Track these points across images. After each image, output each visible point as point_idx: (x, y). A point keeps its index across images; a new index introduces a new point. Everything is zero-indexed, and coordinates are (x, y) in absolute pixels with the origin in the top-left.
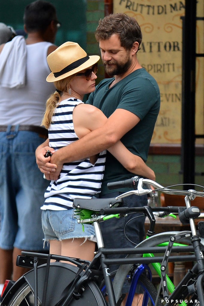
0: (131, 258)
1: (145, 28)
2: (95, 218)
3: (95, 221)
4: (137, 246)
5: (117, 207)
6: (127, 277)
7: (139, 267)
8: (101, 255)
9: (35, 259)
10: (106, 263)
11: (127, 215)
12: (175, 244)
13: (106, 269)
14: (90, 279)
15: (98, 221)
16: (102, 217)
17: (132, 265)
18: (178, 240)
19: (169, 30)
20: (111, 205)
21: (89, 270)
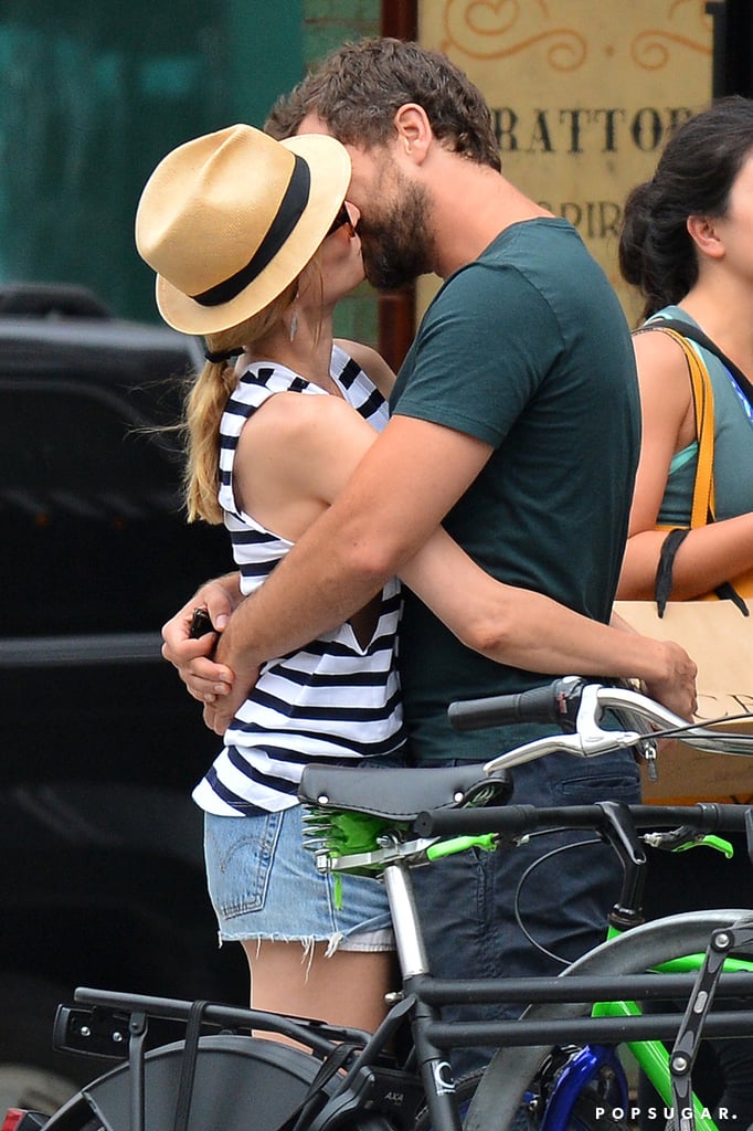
0: (541, 1018)
1: (553, 49)
2: (393, 852)
3: (391, 864)
4: (569, 969)
5: (487, 806)
6: (526, 1098)
7: (574, 1057)
8: (413, 1009)
9: (136, 1021)
10: (436, 1041)
11: (526, 837)
12: (730, 964)
13: (437, 1068)
14: (366, 1106)
15: (405, 863)
16: (422, 844)
17: (548, 1048)
18: (743, 944)
19: (654, 57)
20: (459, 797)
21: (365, 1071)
